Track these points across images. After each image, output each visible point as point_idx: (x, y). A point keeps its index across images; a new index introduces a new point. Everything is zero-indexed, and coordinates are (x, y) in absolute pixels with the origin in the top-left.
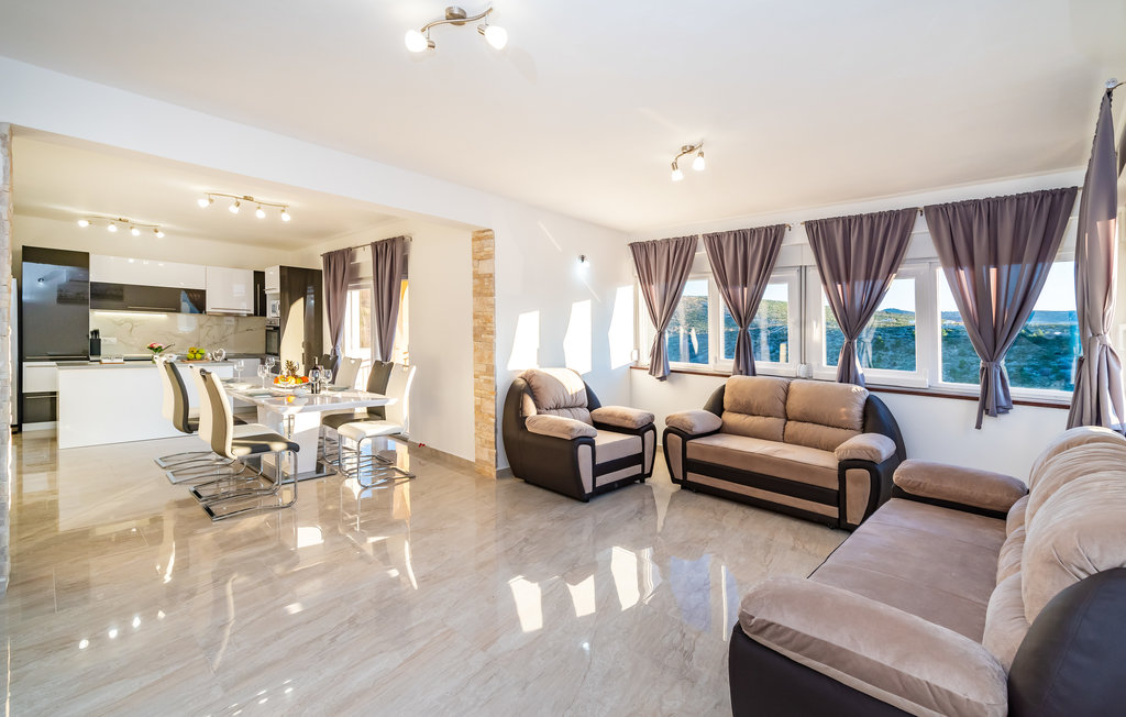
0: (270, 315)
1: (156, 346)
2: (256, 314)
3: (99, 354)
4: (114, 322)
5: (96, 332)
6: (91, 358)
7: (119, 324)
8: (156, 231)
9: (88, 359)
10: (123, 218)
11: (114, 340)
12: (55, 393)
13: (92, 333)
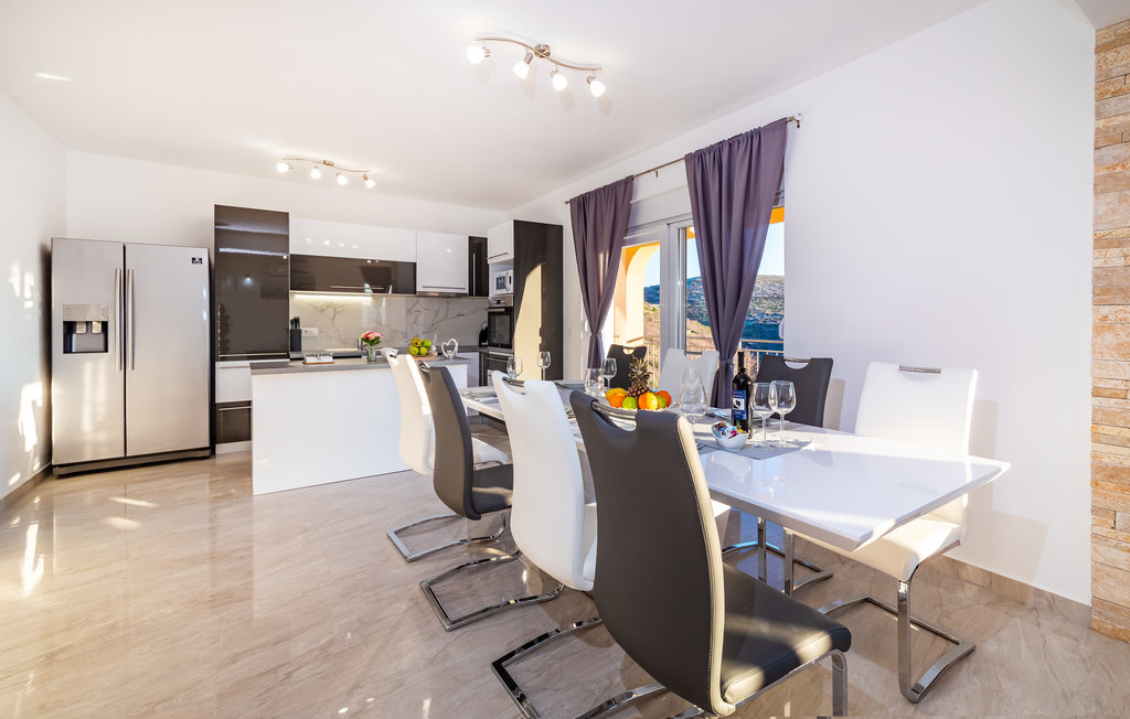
0: (493, 292)
1: (372, 337)
2: (471, 294)
3: (300, 350)
4: (314, 307)
5: (296, 321)
6: (293, 355)
7: (321, 310)
8: (366, 178)
9: (288, 356)
10: (328, 159)
11: (315, 331)
12: (249, 403)
13: (292, 322)
